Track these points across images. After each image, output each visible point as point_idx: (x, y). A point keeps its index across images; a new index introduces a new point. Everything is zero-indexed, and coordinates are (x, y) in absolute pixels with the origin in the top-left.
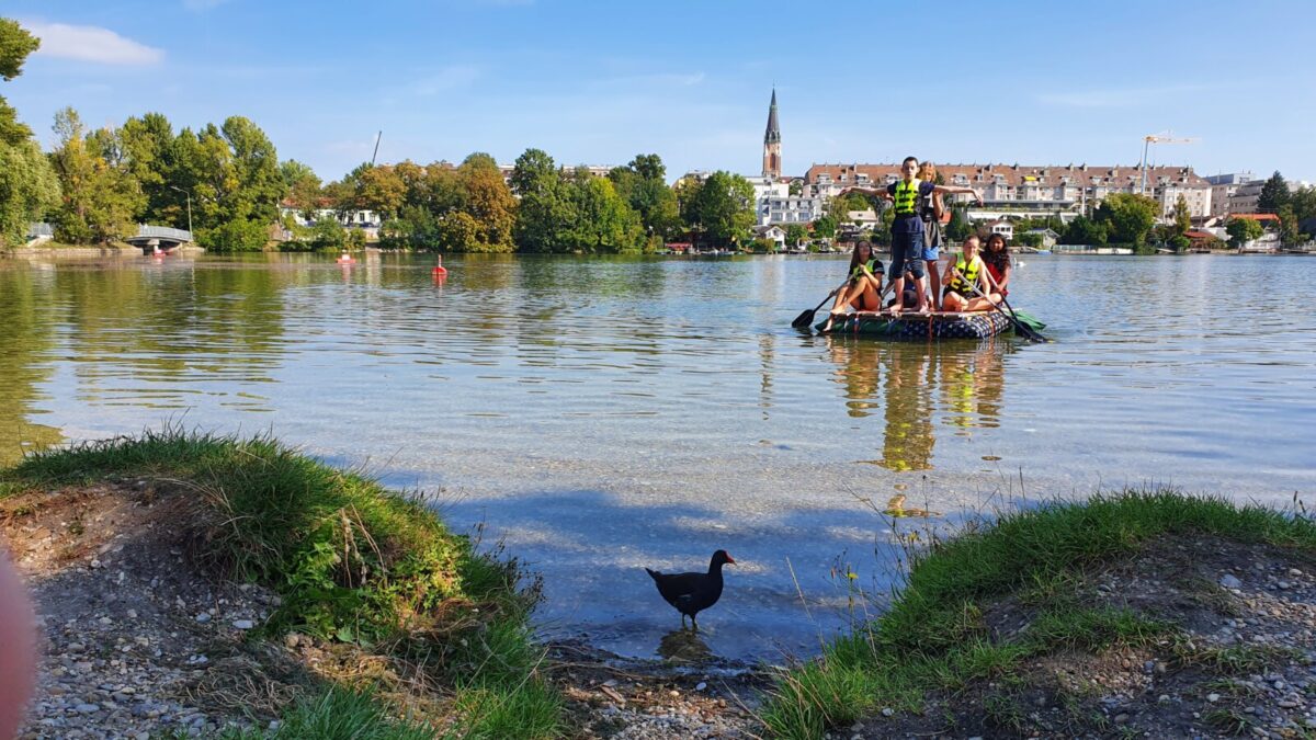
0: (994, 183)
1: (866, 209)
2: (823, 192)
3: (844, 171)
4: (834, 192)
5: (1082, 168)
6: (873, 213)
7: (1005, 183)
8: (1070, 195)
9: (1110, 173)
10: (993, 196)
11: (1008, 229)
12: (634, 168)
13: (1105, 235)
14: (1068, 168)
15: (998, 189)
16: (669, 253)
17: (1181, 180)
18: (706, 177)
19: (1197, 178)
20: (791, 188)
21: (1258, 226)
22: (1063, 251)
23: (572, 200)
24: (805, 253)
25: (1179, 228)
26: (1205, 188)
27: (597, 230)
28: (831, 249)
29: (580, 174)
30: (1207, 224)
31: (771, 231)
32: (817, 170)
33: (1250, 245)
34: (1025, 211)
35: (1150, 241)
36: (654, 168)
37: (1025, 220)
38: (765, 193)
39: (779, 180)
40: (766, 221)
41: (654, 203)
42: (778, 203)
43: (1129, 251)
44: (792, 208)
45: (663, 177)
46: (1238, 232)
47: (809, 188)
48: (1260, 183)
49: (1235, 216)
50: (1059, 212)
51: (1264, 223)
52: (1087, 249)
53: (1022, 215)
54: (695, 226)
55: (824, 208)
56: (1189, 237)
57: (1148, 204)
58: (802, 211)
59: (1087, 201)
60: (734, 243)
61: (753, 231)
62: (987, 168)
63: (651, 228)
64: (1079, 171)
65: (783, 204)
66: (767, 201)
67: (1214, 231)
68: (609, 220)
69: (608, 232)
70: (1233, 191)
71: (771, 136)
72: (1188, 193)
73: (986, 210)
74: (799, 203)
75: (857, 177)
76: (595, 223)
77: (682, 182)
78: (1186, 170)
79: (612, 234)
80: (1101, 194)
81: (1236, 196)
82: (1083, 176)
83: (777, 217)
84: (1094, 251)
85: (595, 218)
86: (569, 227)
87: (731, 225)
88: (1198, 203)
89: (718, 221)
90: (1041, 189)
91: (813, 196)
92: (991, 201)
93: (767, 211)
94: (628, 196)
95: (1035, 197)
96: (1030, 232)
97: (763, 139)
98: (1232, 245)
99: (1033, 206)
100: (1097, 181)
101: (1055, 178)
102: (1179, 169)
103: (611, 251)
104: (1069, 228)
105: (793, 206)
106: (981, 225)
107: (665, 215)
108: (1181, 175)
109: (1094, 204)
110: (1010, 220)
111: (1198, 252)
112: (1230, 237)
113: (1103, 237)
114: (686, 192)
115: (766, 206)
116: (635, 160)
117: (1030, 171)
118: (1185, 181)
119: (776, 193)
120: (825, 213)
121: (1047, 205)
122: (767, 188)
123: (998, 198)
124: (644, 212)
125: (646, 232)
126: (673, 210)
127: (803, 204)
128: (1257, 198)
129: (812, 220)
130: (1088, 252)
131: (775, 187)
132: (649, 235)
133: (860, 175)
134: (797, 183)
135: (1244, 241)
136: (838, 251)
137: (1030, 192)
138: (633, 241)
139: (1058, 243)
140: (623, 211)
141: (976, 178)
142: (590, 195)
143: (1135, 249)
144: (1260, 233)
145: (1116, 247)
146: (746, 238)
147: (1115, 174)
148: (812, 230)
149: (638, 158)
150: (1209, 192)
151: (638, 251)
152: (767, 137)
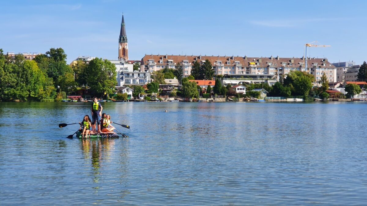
0: (235, 66)
1: (173, 78)
2: (151, 69)
3: (161, 58)
4: (156, 69)
5: (277, 58)
6: (177, 80)
7: (240, 65)
8: (272, 72)
9: (290, 61)
10: (235, 72)
11: (243, 89)
12: (49, 55)
13: (290, 92)
14: (270, 58)
15: (237, 68)
16: (69, 101)
17: (323, 64)
18: (89, 60)
19: (330, 64)
20: (134, 66)
21: (359, 87)
22: (270, 100)
23: (14, 72)
24: (143, 101)
25: (324, 88)
26: (334, 69)
27: (28, 88)
28: (157, 99)
29: (18, 58)
30: (336, 86)
31: (125, 90)
32: (147, 57)
33: (356, 97)
34: (250, 80)
35: (311, 95)
36: (60, 56)
37: (251, 85)
38: (121, 69)
39: (128, 62)
40: (122, 83)
41: (61, 74)
42: (128, 74)
43: (301, 100)
44: (135, 77)
45: (65, 60)
46: (350, 90)
47: (143, 67)
48: (358, 67)
49: (348, 83)
50: (267, 80)
51: (361, 86)
52: (281, 99)
53: (249, 82)
54: (83, 86)
55: (152, 77)
56: (328, 93)
57: (309, 77)
58: (141, 79)
59: (281, 74)
60: (106, 95)
61: (116, 89)
62: (232, 58)
63: (59, 87)
64: (275, 60)
65: (131, 75)
66: (122, 73)
67: (339, 90)
68: (35, 83)
69: (34, 90)
70: (346, 70)
71: (122, 39)
72: (326, 71)
73: (232, 79)
74: (139, 75)
75: (168, 62)
76: (27, 84)
77: (76, 62)
78: (324, 60)
79: (37, 91)
80: (287, 71)
81: (347, 73)
82: (277, 62)
83: (127, 82)
84: (285, 100)
85: (27, 82)
86: (12, 87)
87: (104, 86)
88: (331, 76)
89: (96, 84)
90: (258, 68)
91: (146, 71)
92: (234, 74)
93: (122, 78)
94: (46, 70)
95: (255, 73)
96: (254, 91)
97: (118, 41)
98: (348, 96)
99: (255, 77)
100: (284, 65)
101: (264, 63)
102: (321, 59)
103: (36, 100)
104: (272, 88)
105: (136, 76)
106: (230, 87)
107: (67, 80)
108: (322, 62)
109: (284, 76)
110: (244, 84)
111: (333, 100)
112: (347, 93)
113: (289, 93)
114: (78, 68)
115: (122, 76)
116: (49, 51)
117: (252, 59)
118: (324, 65)
119: (126, 69)
120: (153, 80)
121: (261, 77)
122: (122, 66)
123: (237, 73)
124: (55, 79)
125: (56, 89)
126: (71, 77)
127: (141, 75)
128: (357, 74)
129: (146, 83)
130: (283, 100)
131: (126, 66)
132: (58, 91)
133: (169, 60)
134: (137, 64)
135: (353, 94)
136: (161, 100)
137: (253, 70)
138: (49, 94)
139: (268, 95)
140: (43, 78)
141: (226, 63)
142: (24, 70)
143: (304, 98)
144: (360, 91)
145: (296, 98)
146: (112, 93)
147: (292, 61)
148: (146, 89)
149: (51, 50)
150: (335, 70)
151: (52, 100)
152: (120, 40)
